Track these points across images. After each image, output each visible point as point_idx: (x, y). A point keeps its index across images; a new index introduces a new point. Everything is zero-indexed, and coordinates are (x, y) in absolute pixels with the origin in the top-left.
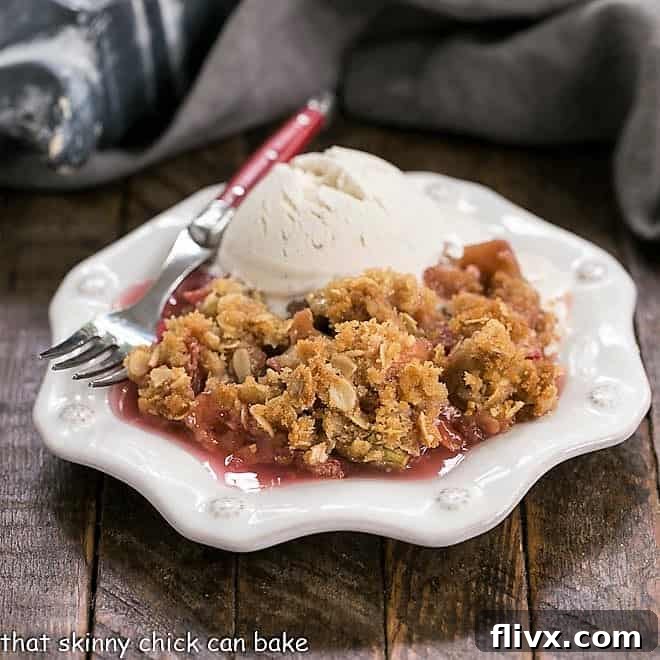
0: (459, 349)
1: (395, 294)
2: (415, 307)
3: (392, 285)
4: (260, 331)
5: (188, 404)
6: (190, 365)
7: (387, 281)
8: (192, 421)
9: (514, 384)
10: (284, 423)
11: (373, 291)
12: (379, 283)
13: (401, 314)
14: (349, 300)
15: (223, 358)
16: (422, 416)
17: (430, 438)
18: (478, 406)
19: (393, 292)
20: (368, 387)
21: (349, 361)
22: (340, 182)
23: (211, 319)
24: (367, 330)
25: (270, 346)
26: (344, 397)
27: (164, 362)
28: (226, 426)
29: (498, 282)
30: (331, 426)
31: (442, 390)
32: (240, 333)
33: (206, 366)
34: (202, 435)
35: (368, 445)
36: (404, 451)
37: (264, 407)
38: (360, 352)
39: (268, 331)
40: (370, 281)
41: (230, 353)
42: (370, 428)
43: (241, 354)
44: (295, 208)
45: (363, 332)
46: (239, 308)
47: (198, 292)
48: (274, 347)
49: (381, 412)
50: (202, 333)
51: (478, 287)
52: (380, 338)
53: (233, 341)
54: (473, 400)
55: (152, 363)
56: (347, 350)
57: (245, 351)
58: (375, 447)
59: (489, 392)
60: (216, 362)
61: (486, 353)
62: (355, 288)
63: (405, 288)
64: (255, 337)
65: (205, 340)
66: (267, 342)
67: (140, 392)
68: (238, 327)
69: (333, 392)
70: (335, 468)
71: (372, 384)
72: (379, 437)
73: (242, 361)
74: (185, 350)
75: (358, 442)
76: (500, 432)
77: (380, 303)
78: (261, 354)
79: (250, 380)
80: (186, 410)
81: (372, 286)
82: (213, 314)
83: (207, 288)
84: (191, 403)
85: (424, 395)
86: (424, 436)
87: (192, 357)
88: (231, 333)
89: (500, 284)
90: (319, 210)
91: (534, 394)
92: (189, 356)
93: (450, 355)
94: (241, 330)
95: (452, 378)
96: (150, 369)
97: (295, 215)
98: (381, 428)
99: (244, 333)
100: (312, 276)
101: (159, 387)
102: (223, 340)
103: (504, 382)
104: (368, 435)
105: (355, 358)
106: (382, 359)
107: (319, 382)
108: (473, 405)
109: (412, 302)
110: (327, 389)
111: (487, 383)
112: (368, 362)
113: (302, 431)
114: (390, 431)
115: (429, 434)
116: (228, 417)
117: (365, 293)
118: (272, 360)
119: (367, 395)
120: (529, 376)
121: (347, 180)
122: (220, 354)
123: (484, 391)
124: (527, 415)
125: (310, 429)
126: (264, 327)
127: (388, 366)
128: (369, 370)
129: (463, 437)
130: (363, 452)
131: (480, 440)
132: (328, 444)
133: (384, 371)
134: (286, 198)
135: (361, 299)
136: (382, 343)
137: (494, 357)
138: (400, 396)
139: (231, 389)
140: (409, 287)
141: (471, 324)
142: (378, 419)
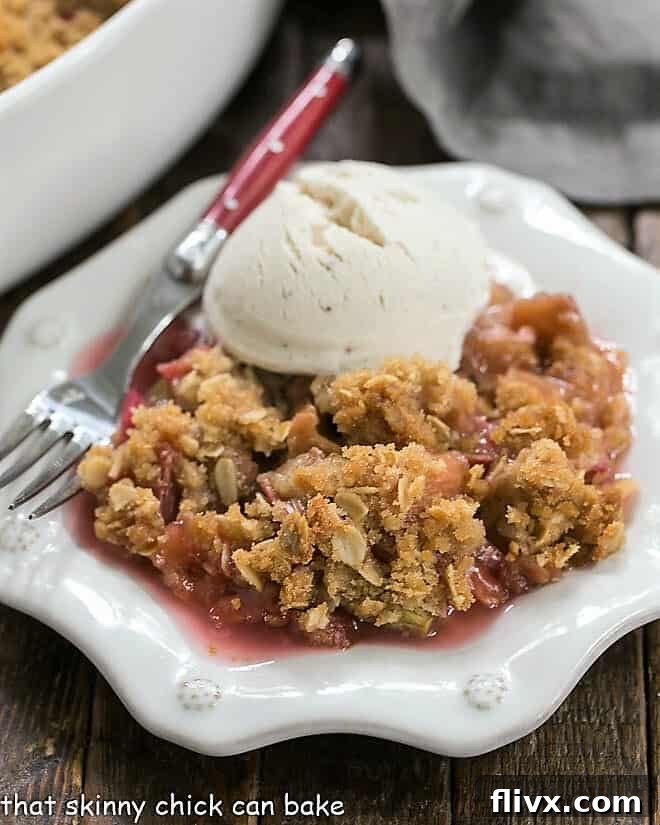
0: (502, 471)
1: (422, 392)
2: (448, 409)
3: (419, 379)
4: (250, 434)
5: (156, 540)
6: (159, 480)
7: (412, 376)
8: (159, 561)
9: (570, 519)
10: (274, 577)
11: (393, 392)
12: (401, 379)
13: (429, 417)
14: (362, 404)
15: (203, 469)
16: (451, 571)
17: (459, 600)
18: (523, 550)
19: (420, 388)
20: (382, 531)
21: (359, 501)
22: (354, 222)
23: (188, 414)
24: (383, 460)
25: (262, 454)
26: (351, 548)
27: (127, 473)
28: (202, 569)
29: (557, 351)
30: (334, 584)
31: (478, 529)
32: (223, 435)
33: (180, 481)
34: (173, 578)
35: (381, 605)
36: (426, 611)
37: (250, 555)
38: (373, 490)
39: (260, 434)
40: (391, 378)
41: (211, 463)
42: (384, 585)
43: (225, 467)
44: (299, 257)
45: (377, 461)
46: (225, 401)
47: (175, 364)
48: (268, 455)
49: (399, 566)
50: (177, 436)
51: (533, 360)
52: (398, 471)
53: (215, 446)
54: (516, 540)
55: (113, 473)
56: (356, 485)
57: (230, 461)
58: (390, 607)
59: (536, 532)
60: (194, 475)
61: (535, 487)
62: (371, 389)
63: (435, 383)
64: (244, 440)
65: (180, 444)
66: (259, 448)
67: (98, 512)
68: (223, 427)
69: (337, 544)
70: (338, 635)
71: (387, 530)
72: (395, 597)
73: (226, 475)
74: (154, 458)
75: (368, 603)
76: (550, 582)
77: (402, 409)
78: (251, 466)
79: (235, 508)
80: (153, 545)
81: (392, 385)
82: (190, 406)
83: (186, 360)
84: (159, 539)
85: (454, 541)
86: (453, 596)
87: (163, 470)
88: (213, 435)
89: (560, 355)
90: (328, 259)
91: (594, 532)
92: (159, 469)
93: (490, 478)
94: (225, 431)
95: (491, 510)
96: (110, 482)
97: (298, 265)
98: (397, 587)
99: (229, 436)
100: (319, 348)
101: (120, 511)
102: (202, 444)
103: (557, 519)
104: (381, 594)
105: (367, 495)
106: (400, 501)
107: (318, 534)
108: (515, 547)
109: (445, 402)
110: (329, 540)
111: (535, 518)
112: (383, 504)
113: (297, 589)
114: (409, 593)
115: (460, 594)
116: (205, 559)
117: (384, 396)
118: (264, 478)
119: (381, 540)
120: (589, 507)
121: (362, 219)
122: (199, 464)
123: (531, 529)
124: (586, 559)
125: (307, 587)
126: (255, 430)
127: (408, 508)
128: (383, 514)
129: (503, 587)
130: (374, 613)
131: (524, 592)
132: (330, 601)
133: (402, 516)
134: (289, 239)
135: (378, 405)
136: (401, 476)
137: (544, 492)
138: (423, 542)
139: (210, 521)
140: (440, 382)
141: (518, 435)
142: (394, 576)
